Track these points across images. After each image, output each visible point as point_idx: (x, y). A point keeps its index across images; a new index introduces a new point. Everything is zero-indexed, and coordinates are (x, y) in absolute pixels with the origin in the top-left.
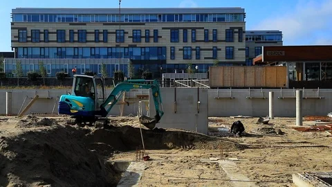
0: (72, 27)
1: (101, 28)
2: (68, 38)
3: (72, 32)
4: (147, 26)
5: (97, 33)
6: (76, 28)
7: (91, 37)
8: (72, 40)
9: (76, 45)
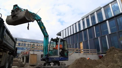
0: (22, 43)
1: (29, 43)
2: (21, 45)
3: (22, 44)
4: (40, 44)
5: (28, 44)
6: (23, 43)
7: (27, 45)
8: (22, 46)
9: (23, 47)
